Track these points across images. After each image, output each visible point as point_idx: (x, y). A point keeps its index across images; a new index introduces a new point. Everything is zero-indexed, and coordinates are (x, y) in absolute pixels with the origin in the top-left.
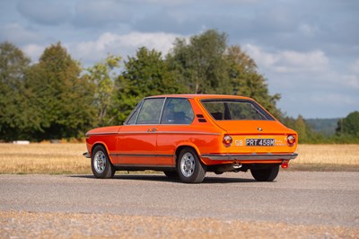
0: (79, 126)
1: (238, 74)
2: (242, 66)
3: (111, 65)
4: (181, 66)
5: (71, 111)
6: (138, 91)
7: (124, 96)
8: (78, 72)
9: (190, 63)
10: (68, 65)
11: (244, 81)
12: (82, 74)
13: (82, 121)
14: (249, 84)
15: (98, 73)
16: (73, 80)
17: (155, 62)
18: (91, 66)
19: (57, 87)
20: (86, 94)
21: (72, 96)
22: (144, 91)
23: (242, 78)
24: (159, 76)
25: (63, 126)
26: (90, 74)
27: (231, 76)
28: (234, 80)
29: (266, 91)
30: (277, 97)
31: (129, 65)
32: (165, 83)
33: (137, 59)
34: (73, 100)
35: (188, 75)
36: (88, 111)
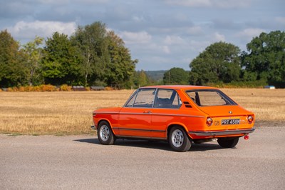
0: (18, 80)
1: (113, 48)
2: (116, 43)
3: (38, 43)
4: (79, 43)
5: (14, 71)
6: (54, 59)
7: (45, 62)
8: (17, 47)
9: (85, 41)
10: (12, 43)
11: (117, 52)
12: (20, 49)
13: (20, 77)
14: (120, 53)
15: (29, 48)
16: (15, 52)
17: (64, 41)
18: (26, 44)
19: (5, 57)
20: (23, 61)
21: (14, 62)
22: (57, 59)
23: (115, 50)
24: (66, 49)
25: (9, 80)
26: (24, 49)
27: (109, 49)
28: (111, 51)
29: (130, 57)
30: (136, 62)
31: (48, 43)
32: (70, 53)
33: (53, 39)
34: (15, 64)
35: (83, 49)
36: (24, 71)
